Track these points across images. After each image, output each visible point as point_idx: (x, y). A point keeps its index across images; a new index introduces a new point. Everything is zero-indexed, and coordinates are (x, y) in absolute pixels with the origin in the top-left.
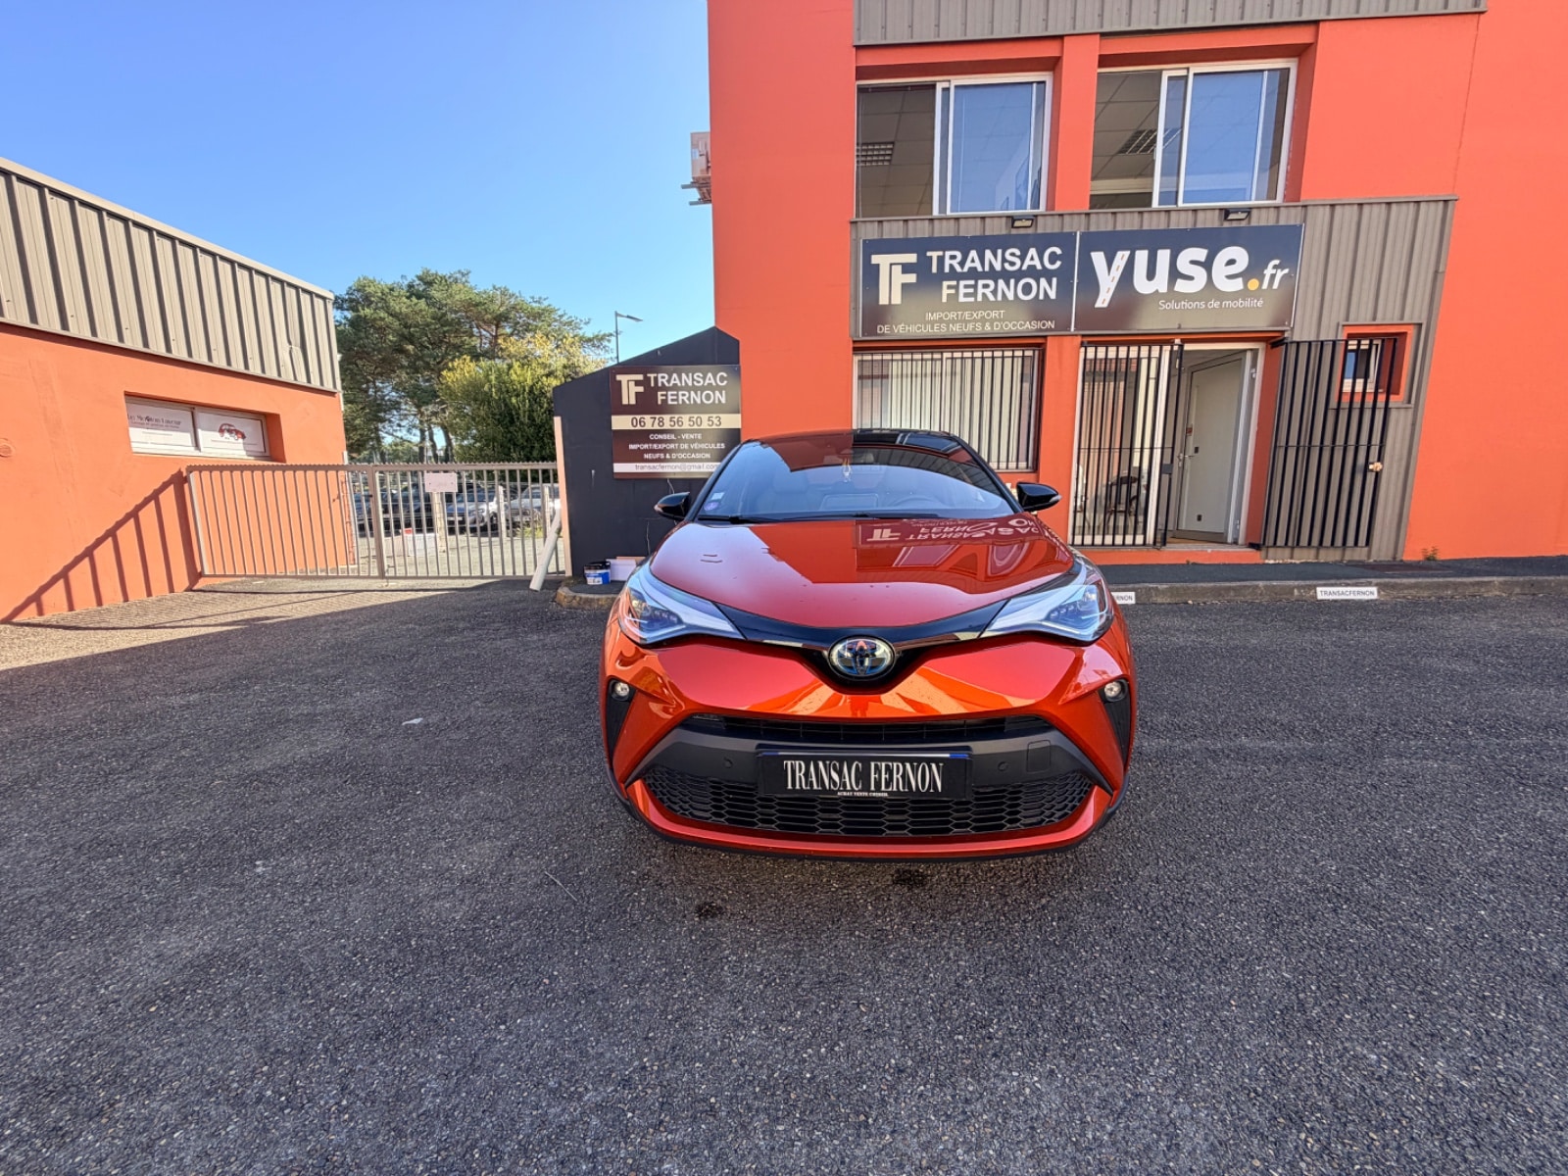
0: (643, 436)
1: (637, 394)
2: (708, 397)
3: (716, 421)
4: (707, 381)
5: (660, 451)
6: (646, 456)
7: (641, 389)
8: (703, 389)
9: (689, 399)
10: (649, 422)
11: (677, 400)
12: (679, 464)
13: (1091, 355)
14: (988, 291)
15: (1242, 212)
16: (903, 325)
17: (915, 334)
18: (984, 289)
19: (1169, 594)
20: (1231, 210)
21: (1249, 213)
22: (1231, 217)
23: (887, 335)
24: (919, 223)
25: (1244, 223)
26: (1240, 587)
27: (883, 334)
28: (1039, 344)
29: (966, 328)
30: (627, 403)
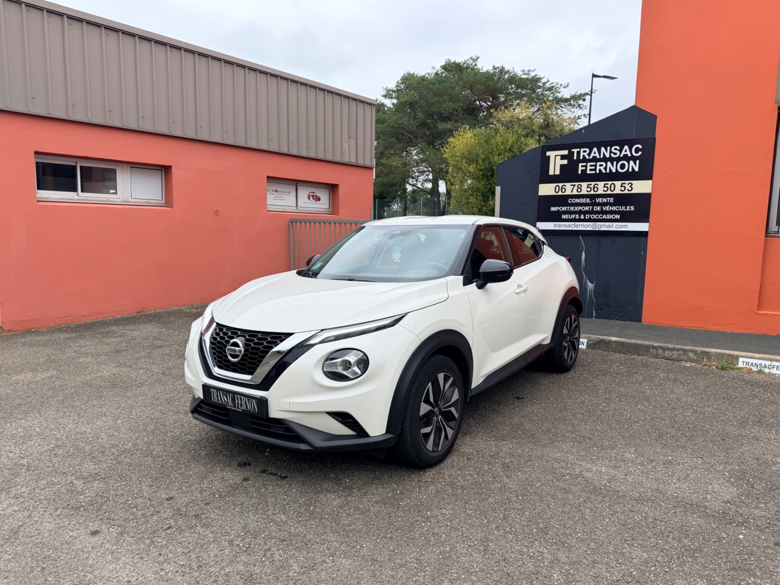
0: (562, 200)
1: (562, 166)
2: (623, 166)
3: (628, 187)
4: (623, 153)
5: (575, 213)
6: (563, 217)
7: (565, 162)
8: (618, 159)
9: (605, 168)
10: (569, 189)
11: (595, 170)
12: (591, 223)
30: (553, 174)
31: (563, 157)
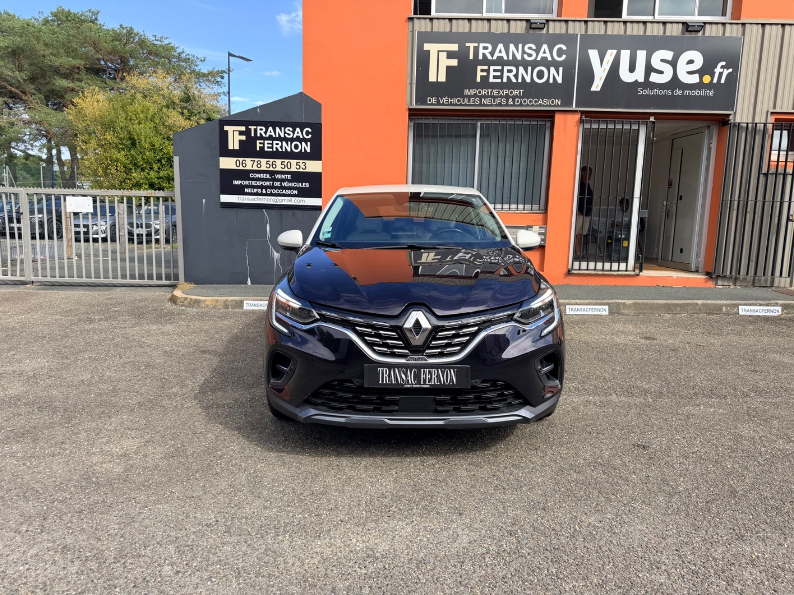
0: (244, 174)
2: (296, 147)
3: (302, 166)
5: (257, 187)
6: (247, 190)
7: (243, 138)
8: (292, 140)
9: (281, 147)
10: (249, 164)
11: (272, 148)
12: (273, 198)
13: (587, 126)
14: (511, 75)
15: (698, 26)
16: (447, 98)
17: (456, 105)
18: (509, 73)
19: (633, 308)
20: (690, 24)
21: (703, 26)
22: (690, 29)
23: (434, 105)
24: (460, 21)
25: (700, 34)
26: (684, 304)
27: (432, 104)
28: (549, 116)
29: (494, 102)
30: (232, 148)
31: (241, 133)
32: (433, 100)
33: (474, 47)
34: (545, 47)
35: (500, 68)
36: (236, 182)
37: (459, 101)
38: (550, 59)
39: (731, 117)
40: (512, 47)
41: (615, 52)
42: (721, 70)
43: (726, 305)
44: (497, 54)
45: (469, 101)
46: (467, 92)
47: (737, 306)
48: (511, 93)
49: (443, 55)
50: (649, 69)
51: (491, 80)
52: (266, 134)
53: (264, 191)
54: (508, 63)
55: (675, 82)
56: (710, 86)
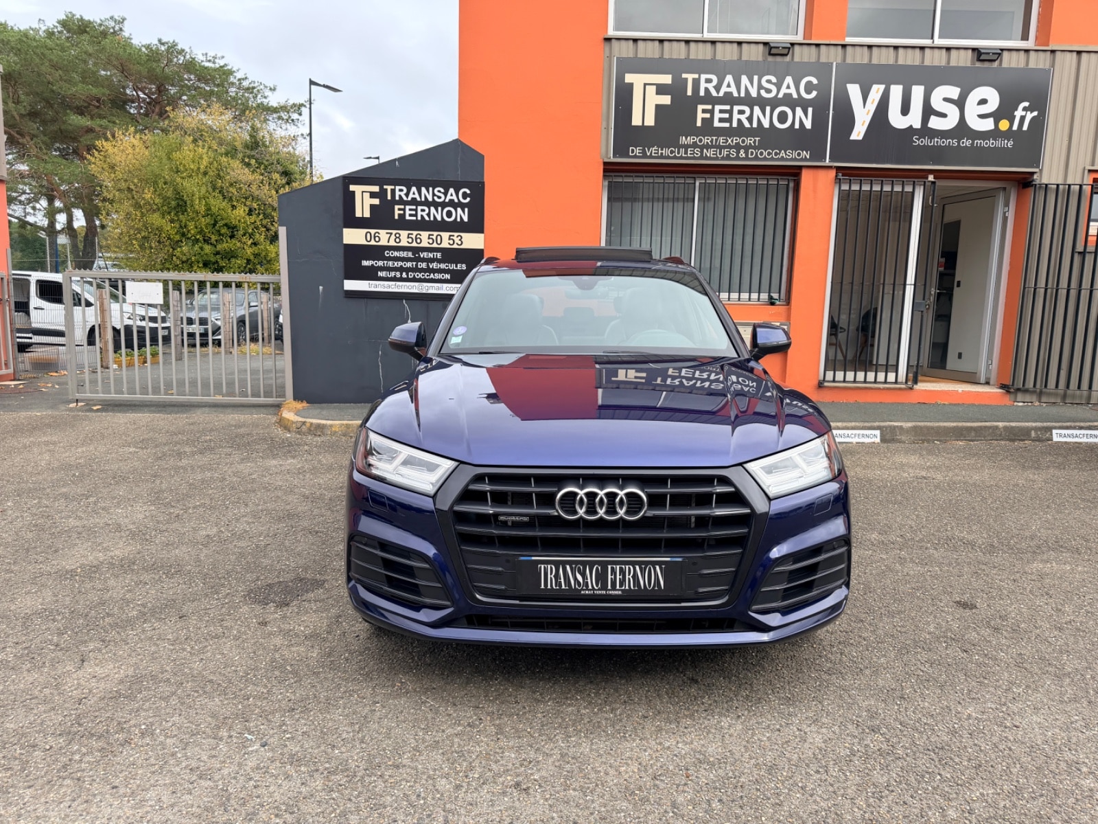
0: (376, 252)
1: (372, 206)
2: (449, 214)
3: (457, 240)
4: (449, 197)
5: (395, 269)
6: (380, 274)
7: (376, 201)
8: (444, 205)
9: (429, 215)
10: (384, 237)
11: (416, 215)
12: (416, 284)
13: (845, 187)
14: (743, 118)
15: (993, 54)
16: (655, 148)
17: (668, 157)
18: (740, 115)
19: (913, 433)
20: (983, 51)
21: (1000, 54)
22: (983, 57)
23: (639, 157)
24: (675, 44)
25: (996, 64)
26: (980, 427)
27: (635, 157)
28: (793, 173)
29: (720, 154)
30: (361, 216)
31: (373, 195)
32: (637, 151)
33: (694, 79)
34: (789, 80)
35: (728, 107)
36: (365, 263)
37: (672, 152)
38: (795, 96)
39: (1035, 177)
40: (744, 80)
41: (882, 87)
42: (1024, 113)
43: (1036, 429)
44: (724, 89)
45: (686, 153)
46: (683, 140)
47: (1050, 429)
48: (743, 141)
49: (651, 90)
50: (928, 111)
51: (717, 124)
52: (407, 197)
53: (404, 275)
54: (739, 101)
55: (962, 128)
56: (1009, 134)
